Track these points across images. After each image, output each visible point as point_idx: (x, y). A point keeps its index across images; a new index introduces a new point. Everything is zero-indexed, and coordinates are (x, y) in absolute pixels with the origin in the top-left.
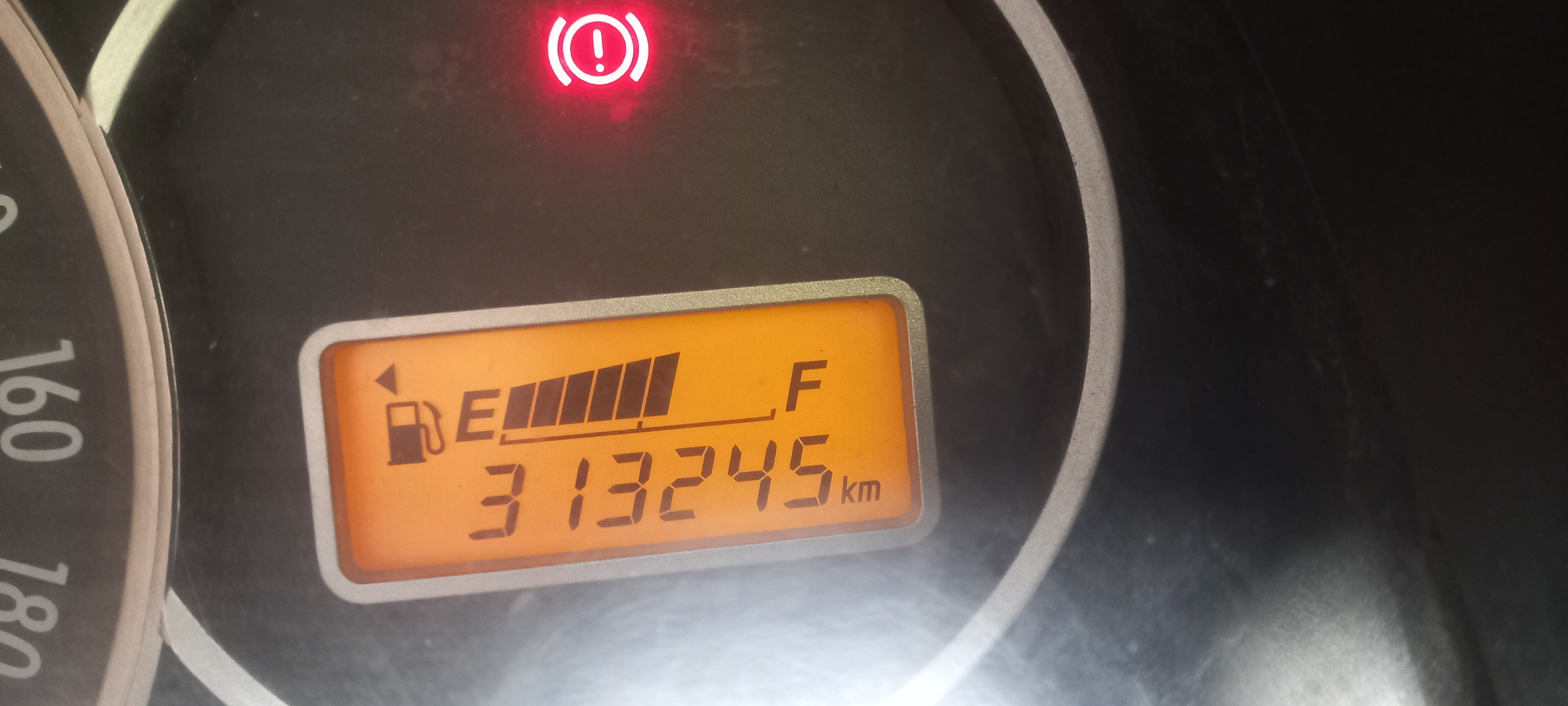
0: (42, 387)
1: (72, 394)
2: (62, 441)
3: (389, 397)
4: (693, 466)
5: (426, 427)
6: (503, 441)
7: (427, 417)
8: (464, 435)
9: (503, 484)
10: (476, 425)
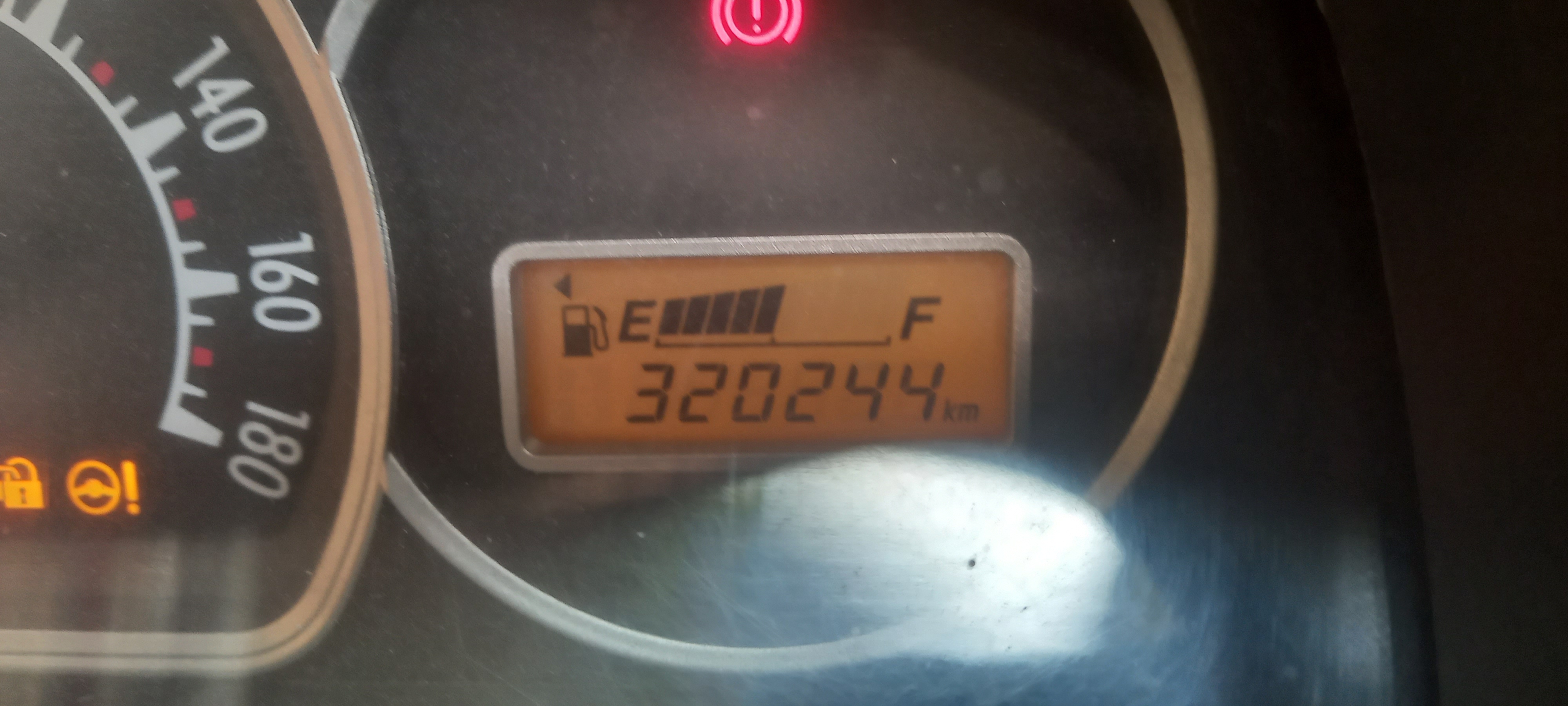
0: (289, 272)
1: (311, 278)
2: (302, 315)
3: (565, 301)
4: (815, 379)
5: (594, 328)
6: (658, 345)
7: (595, 319)
8: (625, 336)
9: (655, 380)
10: (635, 329)
